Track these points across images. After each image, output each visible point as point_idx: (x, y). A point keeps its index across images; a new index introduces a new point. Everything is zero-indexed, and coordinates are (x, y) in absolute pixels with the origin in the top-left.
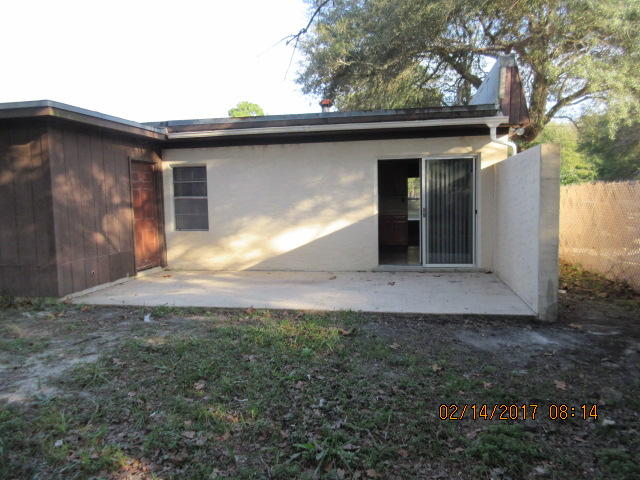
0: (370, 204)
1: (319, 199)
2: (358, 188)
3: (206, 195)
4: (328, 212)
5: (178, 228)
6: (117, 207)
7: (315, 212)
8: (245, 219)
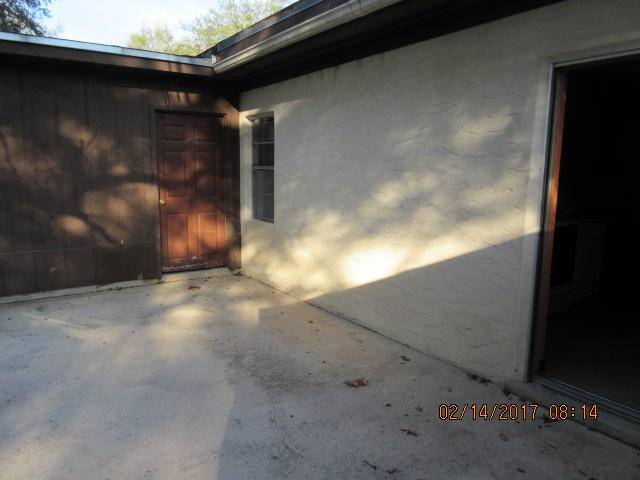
0: (520, 204)
1: (412, 184)
2: (494, 157)
3: (273, 165)
4: (428, 215)
5: (256, 215)
6: (120, 180)
7: (404, 213)
8: (311, 211)
